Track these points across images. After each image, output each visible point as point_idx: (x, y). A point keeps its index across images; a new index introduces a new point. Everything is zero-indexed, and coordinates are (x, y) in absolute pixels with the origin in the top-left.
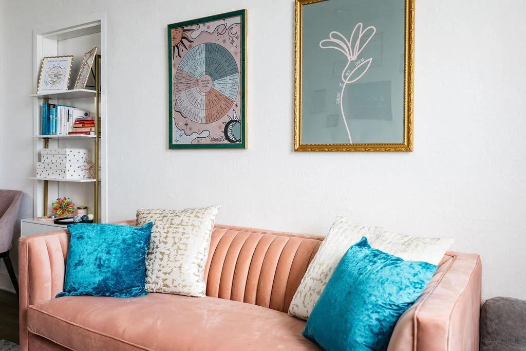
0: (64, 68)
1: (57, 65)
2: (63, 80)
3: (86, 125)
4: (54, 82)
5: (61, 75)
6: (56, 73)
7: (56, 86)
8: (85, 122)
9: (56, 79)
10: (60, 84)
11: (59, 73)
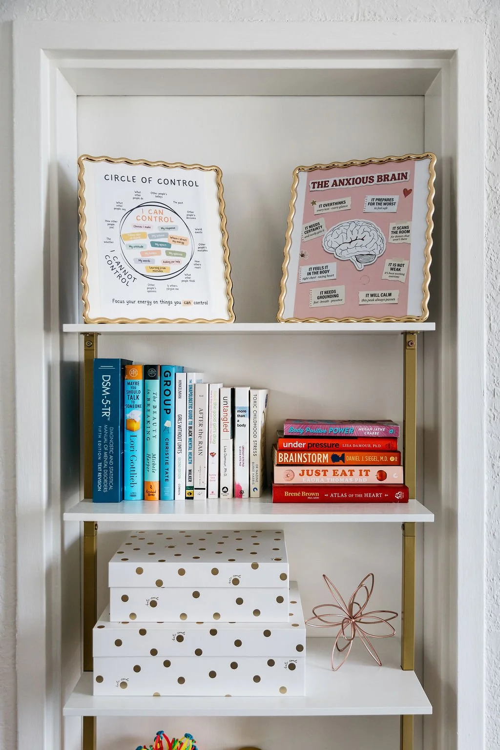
0: (191, 215)
1: (153, 198)
2: (198, 265)
3: (350, 457)
4: (158, 269)
5: (182, 241)
6: (155, 230)
7: (172, 288)
8: (346, 445)
9: (164, 257)
10: (188, 278)
11: (171, 233)
